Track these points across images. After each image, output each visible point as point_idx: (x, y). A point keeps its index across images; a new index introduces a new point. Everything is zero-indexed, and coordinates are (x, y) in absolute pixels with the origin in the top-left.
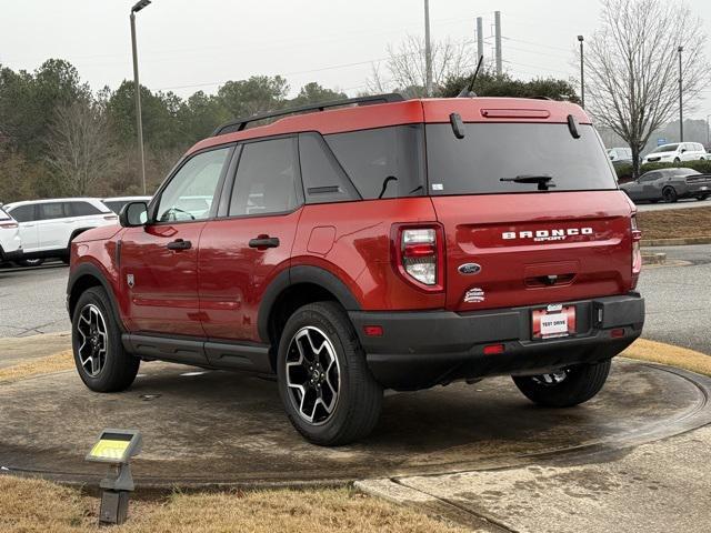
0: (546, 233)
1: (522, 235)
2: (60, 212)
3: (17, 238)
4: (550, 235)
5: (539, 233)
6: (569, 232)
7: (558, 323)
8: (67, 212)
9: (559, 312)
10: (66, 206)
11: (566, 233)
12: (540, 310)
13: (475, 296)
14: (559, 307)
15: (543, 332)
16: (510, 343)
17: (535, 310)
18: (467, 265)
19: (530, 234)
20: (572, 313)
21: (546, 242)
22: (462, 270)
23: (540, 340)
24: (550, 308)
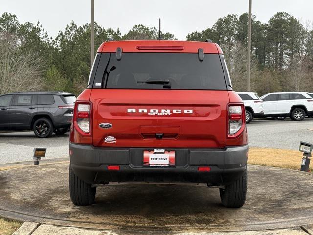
0: (157, 111)
1: (140, 111)
2: (288, 98)
3: (261, 107)
4: (160, 112)
5: (152, 111)
6: (174, 111)
7: (162, 159)
8: (291, 98)
9: (163, 153)
10: (291, 95)
11: (171, 112)
12: (150, 151)
13: (110, 140)
14: (163, 151)
15: (150, 163)
16: (123, 166)
17: (145, 150)
18: (104, 124)
19: (145, 111)
20: (172, 155)
21: (156, 115)
22: (101, 126)
23: (148, 166)
24: (156, 150)
